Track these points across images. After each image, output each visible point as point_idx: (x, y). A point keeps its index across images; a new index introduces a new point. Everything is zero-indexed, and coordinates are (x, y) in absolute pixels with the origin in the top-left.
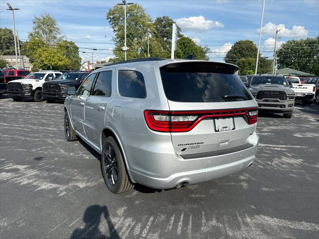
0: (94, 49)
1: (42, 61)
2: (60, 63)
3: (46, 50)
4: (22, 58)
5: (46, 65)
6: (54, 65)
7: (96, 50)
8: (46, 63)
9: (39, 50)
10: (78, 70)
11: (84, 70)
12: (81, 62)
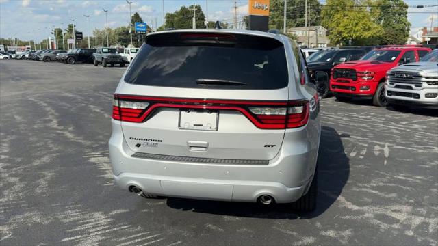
0: (418, 7)
1: (340, 33)
2: (367, 34)
3: (347, 16)
4: (316, 30)
5: (344, 38)
6: (357, 37)
7: (422, 7)
8: (344, 35)
9: (337, 16)
10: (403, 44)
11: (414, 43)
12: (408, 30)
